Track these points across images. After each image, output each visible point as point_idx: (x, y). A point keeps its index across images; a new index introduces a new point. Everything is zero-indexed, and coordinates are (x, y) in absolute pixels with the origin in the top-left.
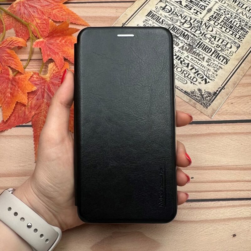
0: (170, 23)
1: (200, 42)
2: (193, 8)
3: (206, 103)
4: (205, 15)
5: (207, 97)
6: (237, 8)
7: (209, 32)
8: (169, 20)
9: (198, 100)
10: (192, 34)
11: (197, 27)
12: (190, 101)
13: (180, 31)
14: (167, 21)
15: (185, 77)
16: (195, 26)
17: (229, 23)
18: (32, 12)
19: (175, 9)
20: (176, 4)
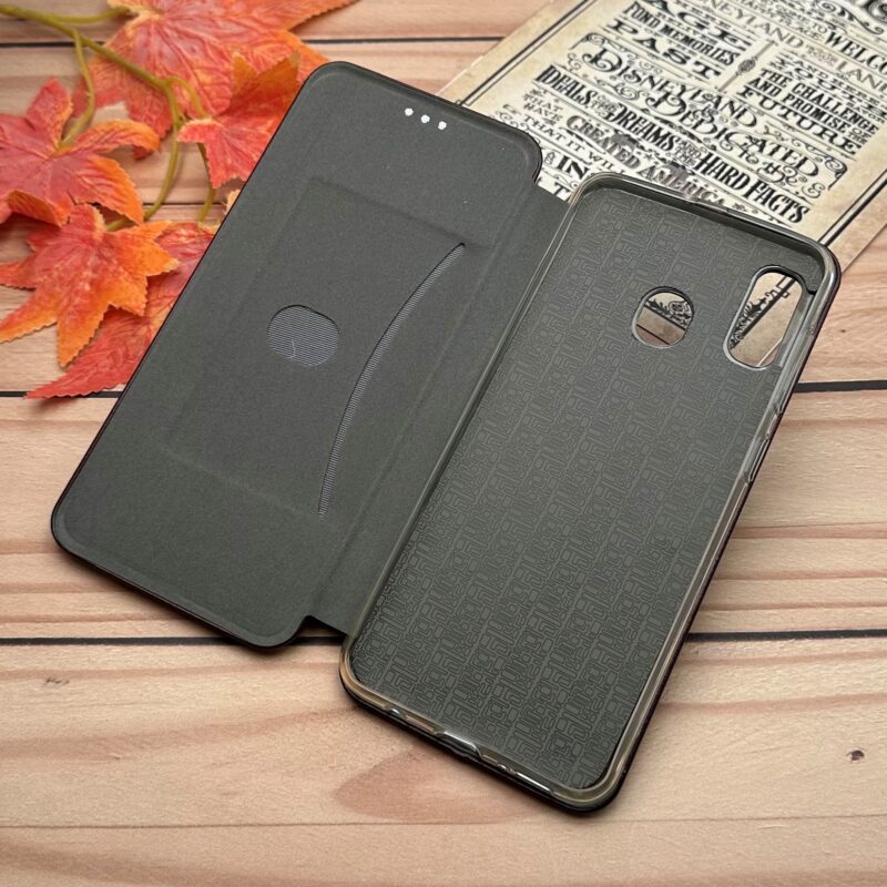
0: (614, 100)
1: (711, 155)
2: (693, 59)
4: (733, 79)
6: (841, 61)
7: (741, 127)
10: (684, 133)
11: (703, 114)
13: (645, 125)
14: (604, 97)
16: (696, 111)
18: (185, 53)
19: (631, 62)
20: (636, 48)
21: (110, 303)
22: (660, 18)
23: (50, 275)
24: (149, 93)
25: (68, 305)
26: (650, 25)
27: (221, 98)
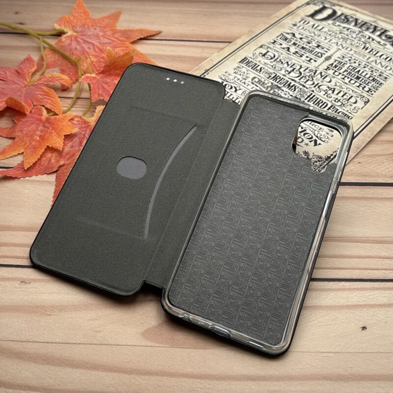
0: (271, 71)
1: (312, 94)
2: (305, 55)
4: (322, 63)
5: (316, 162)
6: (368, 56)
7: (325, 83)
8: (270, 68)
10: (301, 85)
11: (309, 77)
14: (267, 70)
16: (306, 76)
17: (356, 72)
18: (86, 49)
19: (279, 56)
20: (281, 51)
21: (48, 144)
22: (292, 40)
23: (22, 133)
24: (70, 64)
25: (29, 145)
26: (288, 42)
27: (100, 67)
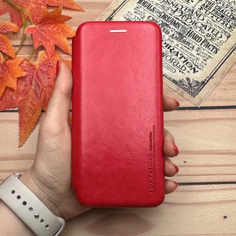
0: (162, 11)
1: (191, 30)
3: (194, 92)
4: (197, 3)
5: (195, 86)
7: (200, 21)
8: (161, 8)
9: (186, 89)
10: (183, 23)
11: (188, 16)
12: (178, 89)
13: (171, 19)
14: (158, 9)
15: (174, 65)
16: (186, 15)
17: (220, 12)
21: (6, 85)
24: (16, 11)
